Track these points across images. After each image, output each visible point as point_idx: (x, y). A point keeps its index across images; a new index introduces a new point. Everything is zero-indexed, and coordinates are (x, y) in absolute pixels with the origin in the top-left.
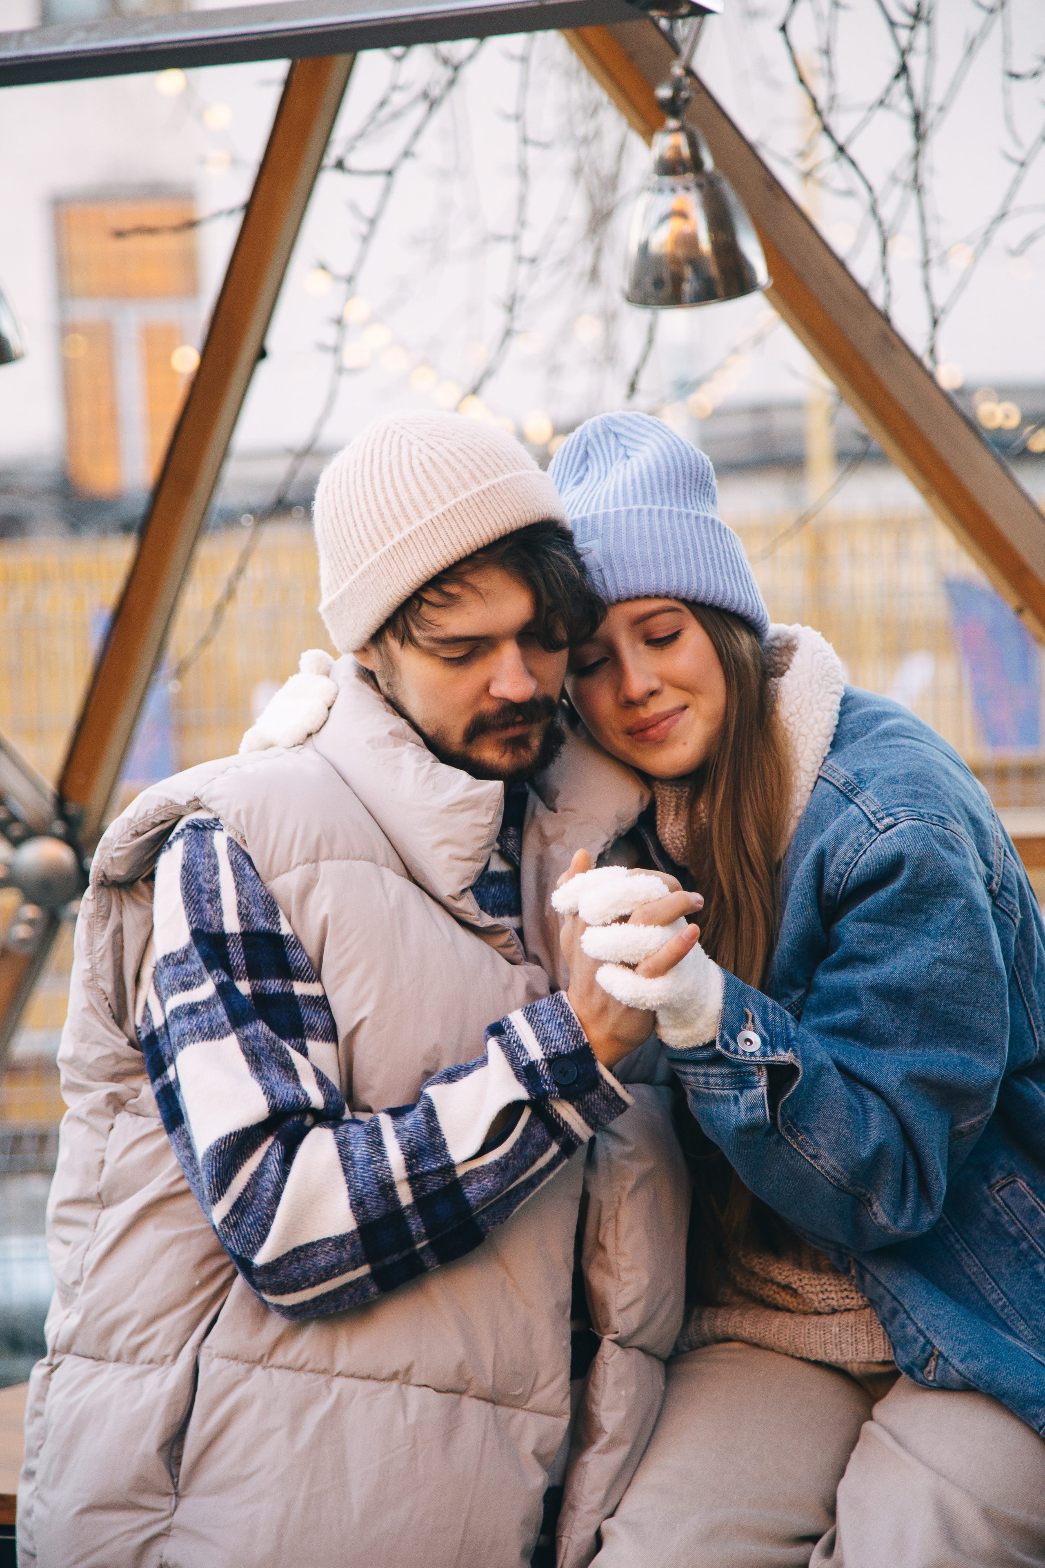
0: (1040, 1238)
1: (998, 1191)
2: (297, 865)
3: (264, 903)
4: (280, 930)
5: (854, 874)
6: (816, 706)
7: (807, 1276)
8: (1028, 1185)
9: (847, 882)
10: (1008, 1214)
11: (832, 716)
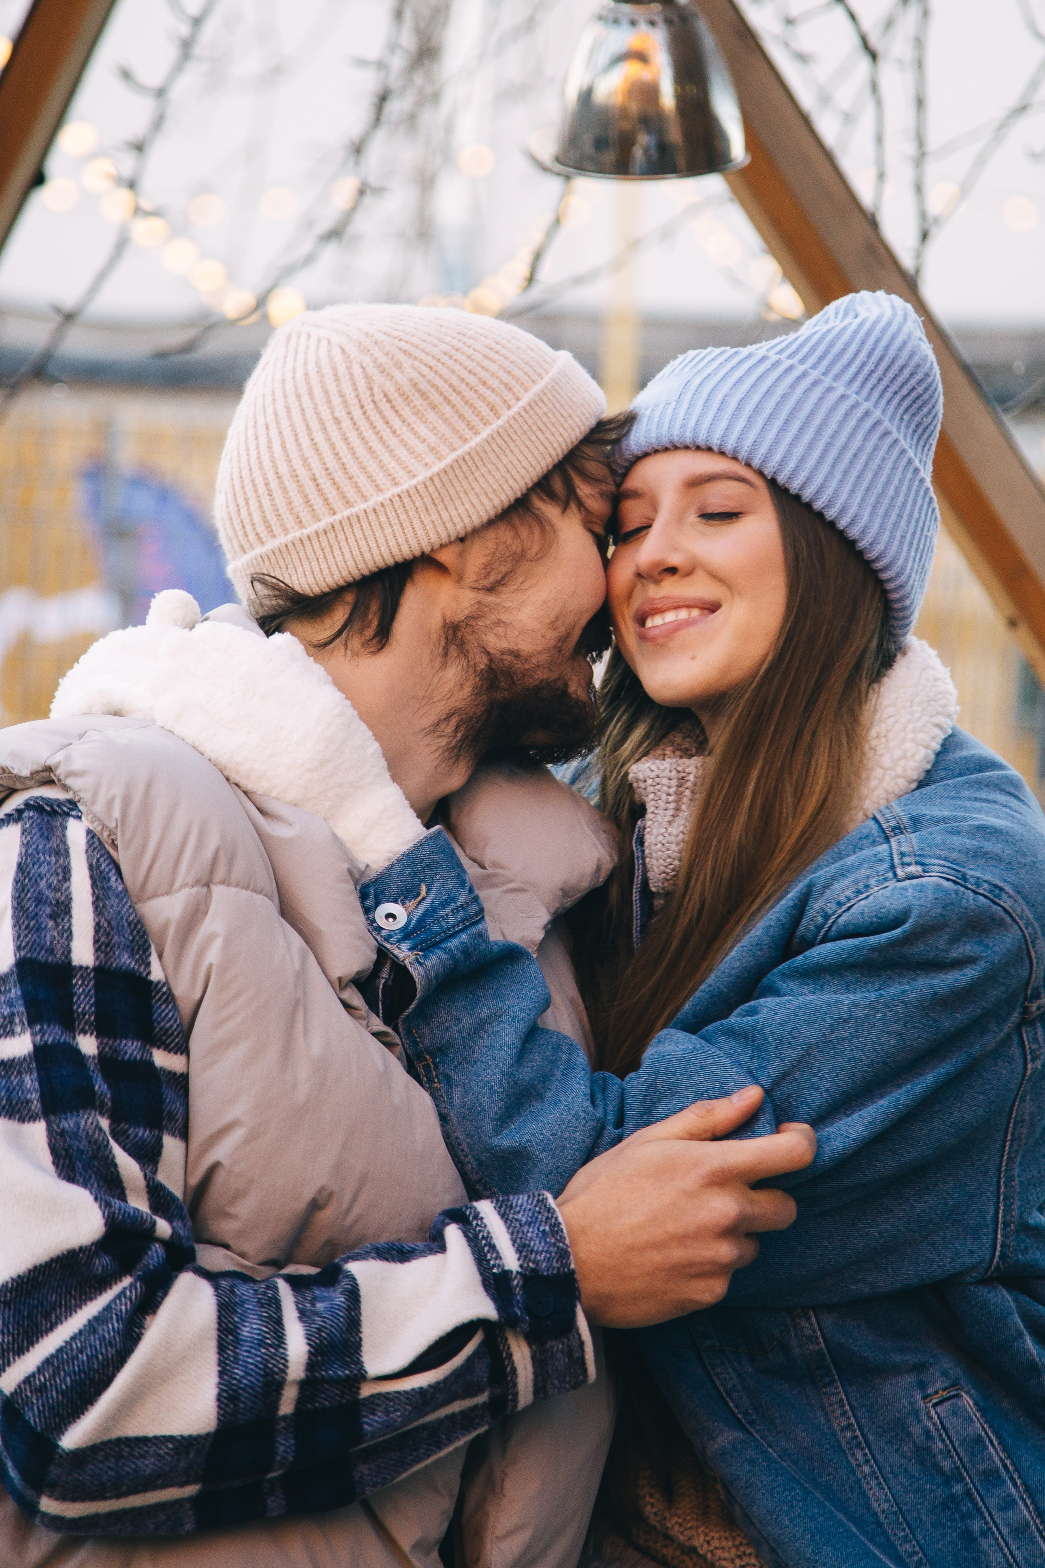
0: (981, 1482)
1: (935, 1405)
2: (184, 885)
3: (132, 933)
4: (149, 973)
5: (842, 920)
6: (911, 735)
7: (717, 1536)
8: (976, 1404)
9: (831, 927)
10: (943, 1441)
11: (927, 756)
